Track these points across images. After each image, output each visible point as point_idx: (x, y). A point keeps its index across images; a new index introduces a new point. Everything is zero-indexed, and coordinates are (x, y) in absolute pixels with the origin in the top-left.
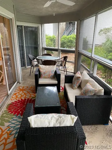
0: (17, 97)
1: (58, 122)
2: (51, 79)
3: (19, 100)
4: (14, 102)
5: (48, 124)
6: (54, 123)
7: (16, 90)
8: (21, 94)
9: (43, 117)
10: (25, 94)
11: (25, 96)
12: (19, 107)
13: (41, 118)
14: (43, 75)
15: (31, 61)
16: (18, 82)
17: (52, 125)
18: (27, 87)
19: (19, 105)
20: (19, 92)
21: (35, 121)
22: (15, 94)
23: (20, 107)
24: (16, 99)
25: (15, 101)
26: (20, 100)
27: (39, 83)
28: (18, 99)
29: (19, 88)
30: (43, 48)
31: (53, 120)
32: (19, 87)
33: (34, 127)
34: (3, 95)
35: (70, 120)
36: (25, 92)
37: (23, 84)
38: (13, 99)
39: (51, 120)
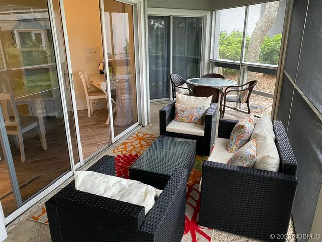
0: (125, 148)
1: (121, 193)
2: (193, 124)
3: (125, 155)
4: (116, 157)
5: (103, 192)
6: (114, 192)
7: (130, 138)
8: (134, 146)
9: (101, 178)
10: (142, 146)
11: (140, 150)
12: (118, 166)
13: (95, 179)
14: (179, 115)
15: (175, 86)
16: (140, 124)
17: (108, 195)
18: (152, 135)
19: (122, 163)
20: (133, 142)
21: (83, 181)
22: (125, 144)
23: (120, 166)
24: (122, 151)
25: (118, 156)
26: (128, 155)
27: (167, 130)
28: (124, 152)
29: (137, 135)
30: (210, 61)
31: (114, 188)
32: (139, 133)
33: (78, 189)
34: (104, 142)
35: (141, 195)
36: (143, 142)
37: (149, 129)
38: (117, 151)
39: (113, 186)
